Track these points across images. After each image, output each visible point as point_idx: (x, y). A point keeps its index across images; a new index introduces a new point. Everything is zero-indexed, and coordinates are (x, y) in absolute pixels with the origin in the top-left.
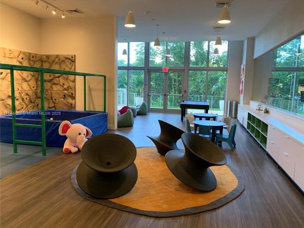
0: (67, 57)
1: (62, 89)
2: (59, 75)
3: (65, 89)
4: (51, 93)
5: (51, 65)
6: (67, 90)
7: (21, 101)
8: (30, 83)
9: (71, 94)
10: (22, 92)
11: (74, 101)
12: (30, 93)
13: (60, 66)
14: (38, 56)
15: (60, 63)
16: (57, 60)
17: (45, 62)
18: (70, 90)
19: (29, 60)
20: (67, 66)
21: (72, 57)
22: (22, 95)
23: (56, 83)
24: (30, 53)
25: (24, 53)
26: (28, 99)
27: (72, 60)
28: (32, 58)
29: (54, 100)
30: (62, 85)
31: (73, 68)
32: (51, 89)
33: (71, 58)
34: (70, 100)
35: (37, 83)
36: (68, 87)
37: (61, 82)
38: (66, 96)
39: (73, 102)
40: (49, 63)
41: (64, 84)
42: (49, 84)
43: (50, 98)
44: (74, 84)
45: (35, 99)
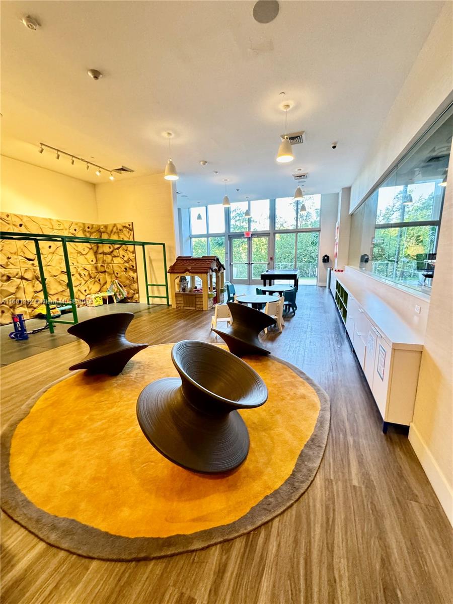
0: (124, 225)
1: (122, 262)
2: (118, 246)
4: (113, 267)
5: (110, 235)
6: (128, 263)
7: (79, 277)
8: (87, 256)
9: (132, 267)
10: (78, 267)
11: (136, 274)
12: (89, 268)
13: (119, 237)
14: (94, 226)
15: (118, 233)
16: (115, 230)
17: (104, 232)
18: (131, 262)
19: (84, 231)
20: (125, 235)
22: (79, 270)
23: (116, 255)
24: (84, 224)
25: (77, 224)
26: (87, 274)
27: (130, 228)
28: (87, 230)
29: (116, 274)
31: (131, 237)
32: (112, 262)
33: (128, 226)
34: (131, 274)
35: (96, 257)
36: (128, 259)
37: (121, 253)
38: (128, 269)
40: (108, 233)
41: (124, 256)
42: (110, 257)
43: (112, 272)
44: (134, 255)
45: (96, 274)
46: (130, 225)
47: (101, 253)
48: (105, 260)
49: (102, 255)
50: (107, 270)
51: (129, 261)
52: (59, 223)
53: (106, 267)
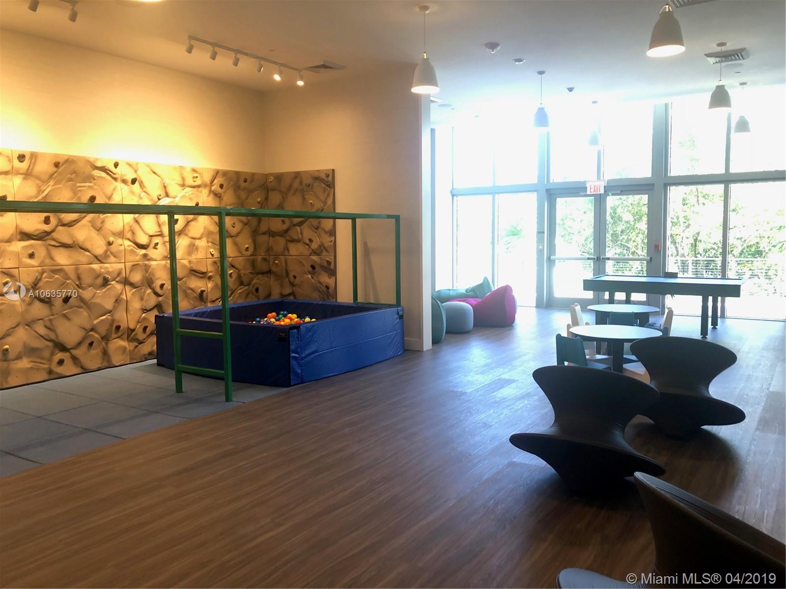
0: (316, 174)
1: (306, 253)
2: (300, 220)
3: (314, 252)
4: (286, 263)
5: (285, 195)
6: (317, 255)
7: (219, 281)
8: (239, 239)
9: (326, 264)
11: (333, 278)
12: (240, 262)
13: (304, 199)
14: (256, 177)
15: (303, 191)
16: (296, 184)
17: (273, 190)
18: (325, 253)
19: (237, 188)
20: (317, 196)
21: (328, 176)
23: (296, 237)
24: (238, 173)
25: (225, 174)
26: (235, 276)
27: (327, 181)
29: (292, 279)
30: (308, 242)
31: (330, 201)
32: (286, 252)
33: (324, 176)
34: (325, 279)
35: (255, 242)
36: (320, 246)
37: (305, 234)
38: (317, 268)
39: (330, 281)
40: (281, 191)
41: (311, 240)
42: (281, 241)
43: (284, 274)
44: (333, 239)
45: (252, 276)
47: (264, 233)
48: (272, 248)
49: (266, 237)
50: (274, 269)
51: (322, 251)
52: (196, 175)
53: (271, 263)
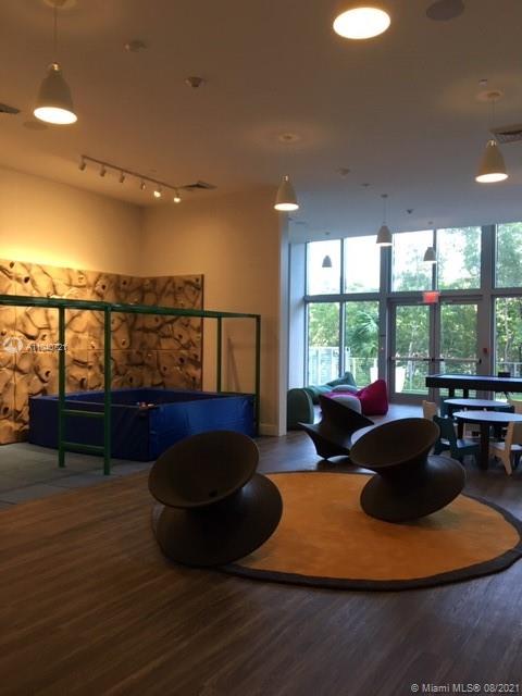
0: (187, 279)
1: (176, 347)
2: (172, 317)
3: (183, 347)
4: (158, 355)
5: (159, 297)
6: (186, 349)
7: (98, 372)
8: (117, 334)
9: (193, 357)
10: (100, 354)
11: (199, 370)
12: (117, 354)
13: (176, 300)
14: (134, 281)
15: (175, 294)
16: (169, 287)
17: (149, 291)
18: (192, 348)
19: (117, 289)
20: (187, 297)
22: (101, 359)
23: (167, 333)
24: (118, 276)
25: (107, 276)
27: (197, 285)
28: (122, 286)
29: (162, 369)
30: (177, 337)
31: (199, 302)
32: (158, 347)
33: (194, 281)
34: (192, 371)
35: (130, 336)
36: (189, 342)
37: (176, 331)
38: (185, 362)
39: (197, 373)
40: (155, 293)
41: (181, 336)
42: (154, 337)
43: (156, 366)
44: (200, 335)
45: (127, 367)
46: (197, 280)
47: (139, 330)
48: (146, 343)
49: (141, 333)
51: (190, 346)
52: (81, 276)
53: (145, 355)
